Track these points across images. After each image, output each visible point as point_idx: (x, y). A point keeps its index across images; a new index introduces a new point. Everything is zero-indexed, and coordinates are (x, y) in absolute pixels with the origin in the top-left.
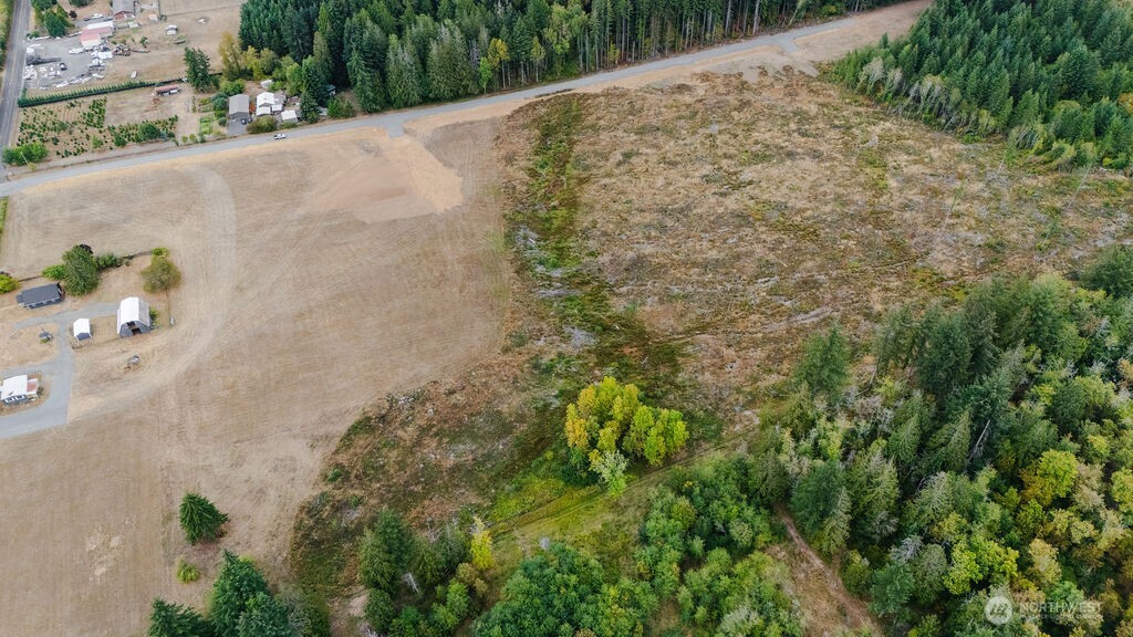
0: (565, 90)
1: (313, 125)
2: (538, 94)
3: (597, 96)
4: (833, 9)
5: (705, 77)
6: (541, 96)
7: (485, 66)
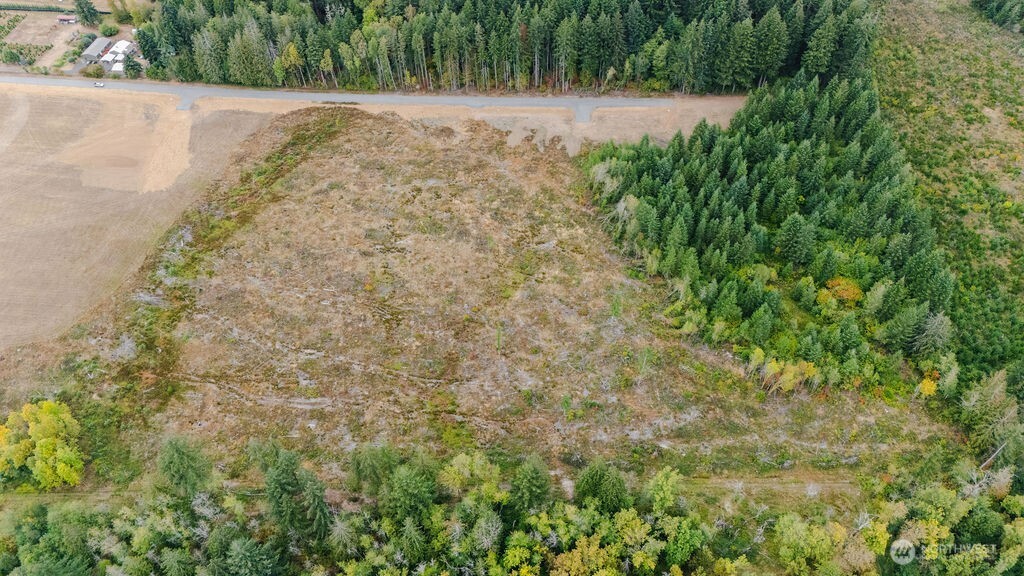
0: (351, 103)
1: (133, 81)
2: (326, 100)
3: (370, 116)
4: (657, 85)
5: (475, 127)
6: (327, 103)
7: (278, 65)
